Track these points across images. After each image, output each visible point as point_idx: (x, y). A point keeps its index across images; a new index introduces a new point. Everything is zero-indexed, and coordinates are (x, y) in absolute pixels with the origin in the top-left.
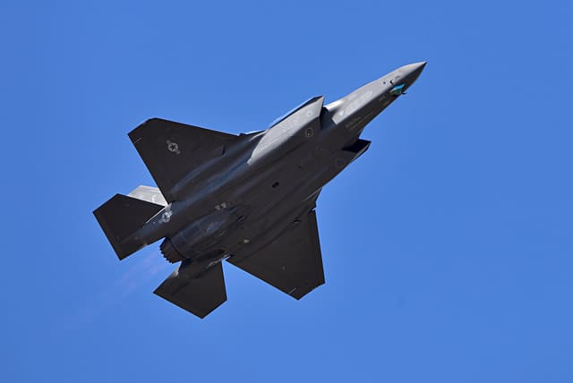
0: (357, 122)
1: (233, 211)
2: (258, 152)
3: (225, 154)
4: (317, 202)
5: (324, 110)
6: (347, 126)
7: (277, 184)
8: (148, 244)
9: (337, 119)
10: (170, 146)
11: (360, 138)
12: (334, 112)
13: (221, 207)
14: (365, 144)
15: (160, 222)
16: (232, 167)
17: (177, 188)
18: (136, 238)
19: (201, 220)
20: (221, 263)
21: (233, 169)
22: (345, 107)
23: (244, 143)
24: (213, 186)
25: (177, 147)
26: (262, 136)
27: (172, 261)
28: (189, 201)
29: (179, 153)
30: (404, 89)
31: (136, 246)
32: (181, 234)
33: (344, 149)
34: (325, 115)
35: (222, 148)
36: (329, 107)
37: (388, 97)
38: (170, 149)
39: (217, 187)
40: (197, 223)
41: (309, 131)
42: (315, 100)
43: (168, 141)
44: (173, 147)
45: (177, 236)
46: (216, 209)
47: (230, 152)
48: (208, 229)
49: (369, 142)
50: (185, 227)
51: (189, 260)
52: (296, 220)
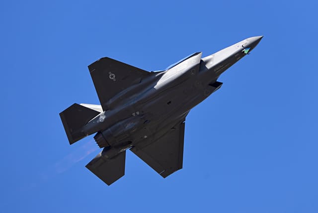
0: (221, 68)
1: (142, 117)
2: (160, 83)
3: (141, 83)
4: (186, 118)
5: (201, 61)
6: (215, 70)
7: (170, 102)
8: (89, 135)
9: (209, 66)
11: (217, 81)
12: (207, 62)
13: (136, 114)
14: (220, 84)
15: (98, 122)
16: (143, 92)
17: (111, 101)
18: (82, 131)
19: (126, 120)
20: (125, 151)
21: (145, 92)
22: (215, 59)
23: (153, 77)
24: (133, 101)
25: (114, 77)
26: (163, 74)
27: (101, 147)
28: (117, 110)
29: (115, 80)
31: (83, 135)
32: (109, 129)
33: (210, 85)
34: (202, 64)
35: (140, 79)
36: (204, 59)
37: (240, 54)
38: (110, 77)
39: (136, 102)
40: (120, 123)
41: (193, 71)
42: (196, 54)
43: (110, 73)
44: (112, 76)
45: (107, 131)
46: (132, 115)
47: (144, 81)
48: (126, 127)
49: (222, 83)
50: (113, 125)
51: (110, 146)
52: (173, 128)
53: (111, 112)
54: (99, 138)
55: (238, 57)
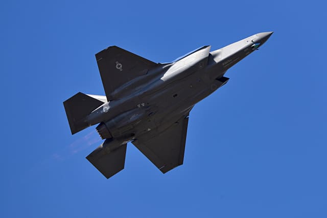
0: (229, 62)
1: (148, 109)
2: (167, 75)
3: (148, 75)
4: (190, 113)
5: (210, 54)
6: (223, 64)
7: (176, 95)
8: (92, 125)
9: (217, 60)
10: (117, 65)
11: (224, 76)
12: (215, 56)
13: (141, 106)
14: (226, 79)
15: (101, 112)
16: (149, 83)
17: (116, 92)
18: (85, 121)
19: (128, 113)
20: (126, 144)
21: (152, 84)
22: (224, 53)
23: (159, 69)
25: (121, 66)
26: (170, 66)
27: (103, 137)
28: (122, 100)
30: (259, 46)
31: (86, 125)
32: (113, 121)
33: (217, 79)
34: (210, 58)
35: (147, 70)
36: (212, 53)
37: (249, 49)
38: (117, 67)
39: (141, 93)
40: (124, 114)
41: (201, 64)
42: (205, 47)
43: (117, 62)
44: (119, 66)
45: (111, 121)
46: (137, 107)
47: (151, 73)
48: (131, 118)
49: (228, 79)
50: (116, 116)
51: (112, 138)
52: (176, 122)
53: (116, 103)
54: (102, 129)
55: (247, 52)
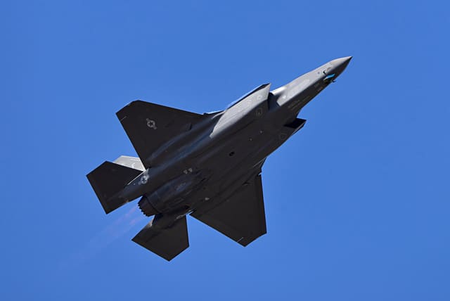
0: (297, 104)
1: (198, 174)
2: (218, 128)
3: (191, 130)
4: (262, 168)
5: (270, 95)
6: (289, 107)
7: (233, 153)
8: (130, 201)
9: (281, 102)
10: (149, 123)
11: (298, 117)
12: (278, 96)
13: (188, 171)
14: (303, 121)
15: (139, 183)
17: (154, 156)
18: (120, 197)
19: (173, 182)
20: (185, 216)
21: (198, 142)
22: (288, 92)
23: (208, 120)
24: (182, 155)
25: (154, 124)
27: (148, 215)
28: (163, 166)
29: (155, 128)
30: (334, 78)
31: (122, 202)
32: (156, 193)
33: (286, 125)
34: (272, 99)
35: (190, 125)
36: (275, 92)
37: (322, 84)
38: (149, 125)
40: (168, 184)
41: (259, 111)
42: (263, 86)
43: (147, 119)
44: (151, 124)
45: (153, 195)
46: (184, 174)
47: (196, 127)
48: (178, 189)
49: (305, 121)
50: (159, 188)
51: (160, 214)
52: (246, 183)
53: (157, 170)
54: (143, 205)
55: (318, 88)
